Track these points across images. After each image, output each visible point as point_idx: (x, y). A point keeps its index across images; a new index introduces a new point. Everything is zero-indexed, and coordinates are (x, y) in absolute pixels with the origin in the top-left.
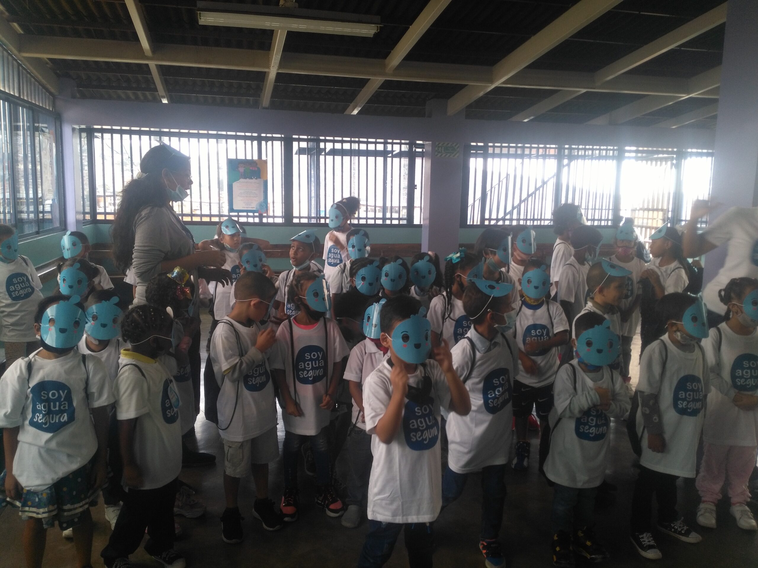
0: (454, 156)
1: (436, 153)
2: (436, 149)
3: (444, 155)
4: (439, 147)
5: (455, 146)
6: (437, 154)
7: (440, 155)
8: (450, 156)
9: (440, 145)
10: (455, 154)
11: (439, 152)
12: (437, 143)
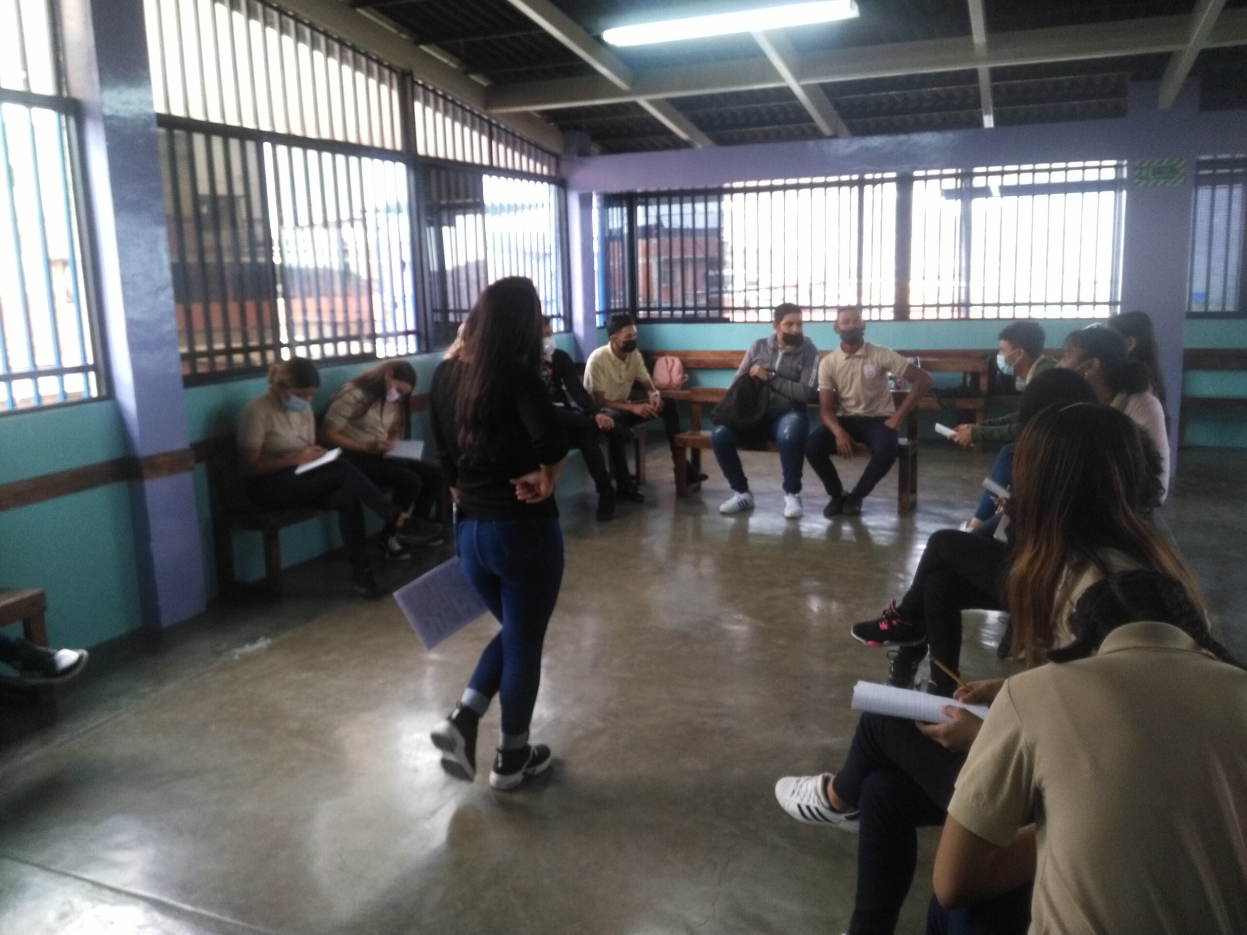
0: (1174, 183)
1: (1137, 180)
2: (1137, 172)
3: (1152, 182)
4: (1143, 168)
5: (1177, 164)
6: (1139, 183)
7: (1144, 182)
8: (1165, 183)
9: (1144, 165)
10: (1176, 182)
11: (1142, 178)
12: (1137, 163)
